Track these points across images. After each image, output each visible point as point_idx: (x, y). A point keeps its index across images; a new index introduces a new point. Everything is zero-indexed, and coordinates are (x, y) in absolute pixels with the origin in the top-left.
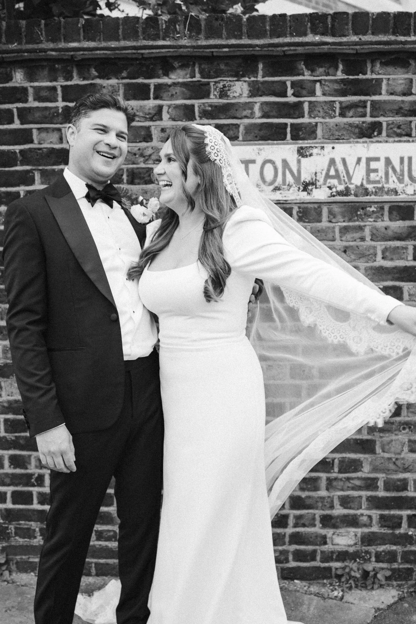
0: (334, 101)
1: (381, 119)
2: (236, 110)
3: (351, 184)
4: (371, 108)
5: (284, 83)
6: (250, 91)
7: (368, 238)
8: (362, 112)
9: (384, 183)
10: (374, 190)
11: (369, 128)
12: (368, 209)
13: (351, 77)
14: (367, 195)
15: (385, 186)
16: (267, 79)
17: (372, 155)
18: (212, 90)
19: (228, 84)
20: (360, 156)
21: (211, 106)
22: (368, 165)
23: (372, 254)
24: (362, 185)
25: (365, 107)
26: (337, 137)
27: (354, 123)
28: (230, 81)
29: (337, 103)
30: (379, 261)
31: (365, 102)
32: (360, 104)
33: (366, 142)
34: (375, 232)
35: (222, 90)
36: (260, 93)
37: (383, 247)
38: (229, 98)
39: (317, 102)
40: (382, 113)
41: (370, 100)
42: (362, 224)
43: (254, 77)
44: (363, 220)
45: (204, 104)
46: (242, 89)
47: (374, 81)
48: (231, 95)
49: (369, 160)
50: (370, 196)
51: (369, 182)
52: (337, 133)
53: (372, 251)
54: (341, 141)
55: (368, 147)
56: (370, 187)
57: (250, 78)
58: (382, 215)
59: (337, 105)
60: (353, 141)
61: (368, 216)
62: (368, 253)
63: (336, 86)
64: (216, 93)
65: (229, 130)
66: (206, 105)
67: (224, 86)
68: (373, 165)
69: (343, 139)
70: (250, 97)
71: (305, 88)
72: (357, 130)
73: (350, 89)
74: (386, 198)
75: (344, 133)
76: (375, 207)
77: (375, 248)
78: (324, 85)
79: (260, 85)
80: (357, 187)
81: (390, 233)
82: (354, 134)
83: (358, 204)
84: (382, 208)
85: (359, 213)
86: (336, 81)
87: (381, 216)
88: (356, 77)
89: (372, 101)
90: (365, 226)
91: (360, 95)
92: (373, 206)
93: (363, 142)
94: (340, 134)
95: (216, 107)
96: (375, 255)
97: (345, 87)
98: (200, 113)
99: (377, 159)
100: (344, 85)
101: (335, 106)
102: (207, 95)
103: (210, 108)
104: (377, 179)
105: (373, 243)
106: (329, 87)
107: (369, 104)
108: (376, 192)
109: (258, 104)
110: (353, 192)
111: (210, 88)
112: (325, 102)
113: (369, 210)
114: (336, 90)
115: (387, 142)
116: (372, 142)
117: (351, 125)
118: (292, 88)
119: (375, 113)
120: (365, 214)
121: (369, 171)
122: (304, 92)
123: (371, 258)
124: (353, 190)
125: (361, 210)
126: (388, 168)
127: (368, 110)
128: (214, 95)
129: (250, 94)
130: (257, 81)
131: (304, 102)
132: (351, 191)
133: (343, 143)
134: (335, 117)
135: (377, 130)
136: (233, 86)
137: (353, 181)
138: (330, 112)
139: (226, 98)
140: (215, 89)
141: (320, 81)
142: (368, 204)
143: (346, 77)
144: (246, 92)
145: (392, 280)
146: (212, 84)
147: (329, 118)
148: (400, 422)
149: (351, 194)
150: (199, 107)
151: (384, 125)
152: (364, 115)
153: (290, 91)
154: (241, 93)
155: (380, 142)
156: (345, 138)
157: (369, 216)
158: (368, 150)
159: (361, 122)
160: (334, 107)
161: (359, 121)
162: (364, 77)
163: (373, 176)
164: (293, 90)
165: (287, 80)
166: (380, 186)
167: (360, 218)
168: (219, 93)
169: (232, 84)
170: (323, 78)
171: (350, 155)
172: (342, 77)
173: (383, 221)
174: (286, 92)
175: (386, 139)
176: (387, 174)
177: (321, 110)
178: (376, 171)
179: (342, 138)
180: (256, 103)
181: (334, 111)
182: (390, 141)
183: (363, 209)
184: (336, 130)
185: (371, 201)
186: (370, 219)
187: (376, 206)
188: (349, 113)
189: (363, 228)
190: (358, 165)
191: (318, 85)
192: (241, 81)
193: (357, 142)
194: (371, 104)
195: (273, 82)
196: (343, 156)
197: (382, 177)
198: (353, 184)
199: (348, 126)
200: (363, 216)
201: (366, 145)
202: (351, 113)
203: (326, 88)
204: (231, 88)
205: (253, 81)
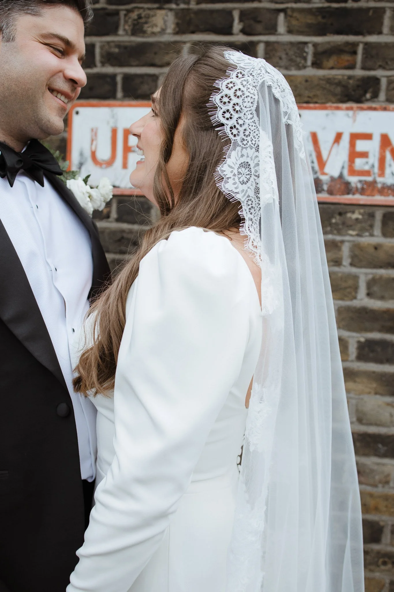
0: (306, 43)
1: (379, 73)
2: (155, 53)
3: (324, 174)
4: (363, 54)
5: (229, 13)
6: (177, 24)
7: (346, 261)
8: (348, 61)
9: (376, 176)
10: (359, 186)
11: (358, 86)
12: (349, 215)
13: (335, 5)
14: (348, 193)
15: (379, 180)
16: (204, 6)
17: (358, 129)
18: (122, 22)
19: (145, 13)
20: (340, 131)
21: (118, 46)
22: (352, 145)
23: (350, 287)
24: (341, 176)
25: (355, 53)
26: (306, 99)
27: (335, 79)
28: (149, 9)
29: (310, 45)
30: (361, 300)
31: (355, 45)
32: (347, 49)
33: (351, 109)
34: (357, 252)
35: (135, 22)
36: (192, 28)
37: (370, 277)
38: (146, 35)
39: (277, 43)
40: (380, 63)
41: (362, 42)
42: (338, 238)
43: (185, 3)
44: (339, 233)
45: (108, 43)
46: (165, 22)
47: (371, 13)
48: (149, 30)
49: (355, 137)
50: (354, 194)
51: (353, 172)
52: (307, 93)
53: (350, 282)
54: (312, 105)
55: (354, 115)
56: (353, 180)
57: (177, 4)
58: (372, 226)
59: (310, 50)
60: (331, 107)
61: (347, 226)
62: (344, 285)
63: (310, 20)
64: (127, 27)
65: (142, 83)
66: (112, 44)
67: (140, 17)
68: (361, 146)
69: (316, 103)
70: (177, 33)
71: (259, 22)
72: (339, 90)
73: (332, 24)
74: (378, 199)
75: (319, 93)
76: (360, 214)
77: (356, 278)
78: (291, 16)
79: (192, 15)
80: (332, 179)
81: (381, 255)
82: (335, 95)
83: (332, 207)
84: (372, 216)
85: (334, 221)
86: (309, 11)
87: (368, 228)
88: (343, 5)
89: (366, 44)
90: (342, 242)
91: (347, 34)
92: (357, 212)
93: (348, 109)
94: (311, 95)
95: (126, 48)
96: (356, 288)
97: (324, 21)
98: (102, 56)
99: (368, 137)
100: (324, 17)
101: (306, 50)
102: (113, 30)
103: (117, 50)
104: (367, 168)
105: (354, 270)
106: (298, 20)
107: (360, 49)
108: (363, 189)
109: (188, 45)
110: (325, 187)
111: (119, 19)
112: (292, 44)
113: (350, 218)
114: (309, 26)
115: (385, 109)
116: (362, 109)
117: (329, 81)
118: (241, 20)
119: (369, 64)
120: (344, 223)
121: (354, 155)
122: (259, 28)
123: (350, 293)
124: (327, 184)
125: (338, 217)
126: (384, 152)
127: (359, 57)
128: (125, 30)
129: (177, 29)
130: (188, 10)
131: (259, 42)
132: (322, 185)
133: (315, 108)
134: (305, 67)
135: (371, 90)
136: (153, 16)
137: (327, 170)
138: (298, 60)
139: (141, 35)
140: (126, 22)
141: (284, 10)
142: (350, 207)
143: (326, 5)
144: (171, 27)
145: (380, 331)
146: (122, 13)
147: (296, 69)
148: (378, 552)
149: (323, 190)
150: (102, 48)
151: (384, 82)
152: (352, 67)
153: (237, 26)
154: (164, 27)
155: (375, 109)
156: (319, 101)
157: (350, 227)
158: (355, 121)
159: (346, 78)
160: (305, 52)
161: (343, 76)
162: (355, 5)
163: (359, 163)
164: (242, 24)
165: (235, 9)
166: (369, 179)
167: (336, 229)
168: (131, 27)
169: (151, 13)
170: (289, 5)
171: (324, 128)
172: (320, 5)
173: (372, 235)
174: (231, 27)
175: (384, 105)
176: (382, 161)
177: (284, 56)
178: (364, 155)
179: (315, 100)
180: (185, 43)
181: (305, 59)
182: (391, 108)
183: (340, 214)
184: (306, 89)
185: (354, 202)
186: (351, 232)
187: (362, 211)
188: (328, 61)
189: (339, 244)
190: (336, 145)
191: (281, 17)
192: (163, 9)
193: (338, 108)
194: (364, 49)
195: (212, 12)
196: (314, 130)
197: (373, 166)
198: (325, 174)
199: (324, 82)
200: (341, 227)
201: (351, 113)
202: (331, 62)
203: (294, 22)
204: (150, 20)
205: (183, 10)
